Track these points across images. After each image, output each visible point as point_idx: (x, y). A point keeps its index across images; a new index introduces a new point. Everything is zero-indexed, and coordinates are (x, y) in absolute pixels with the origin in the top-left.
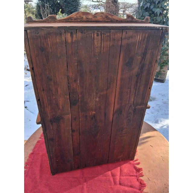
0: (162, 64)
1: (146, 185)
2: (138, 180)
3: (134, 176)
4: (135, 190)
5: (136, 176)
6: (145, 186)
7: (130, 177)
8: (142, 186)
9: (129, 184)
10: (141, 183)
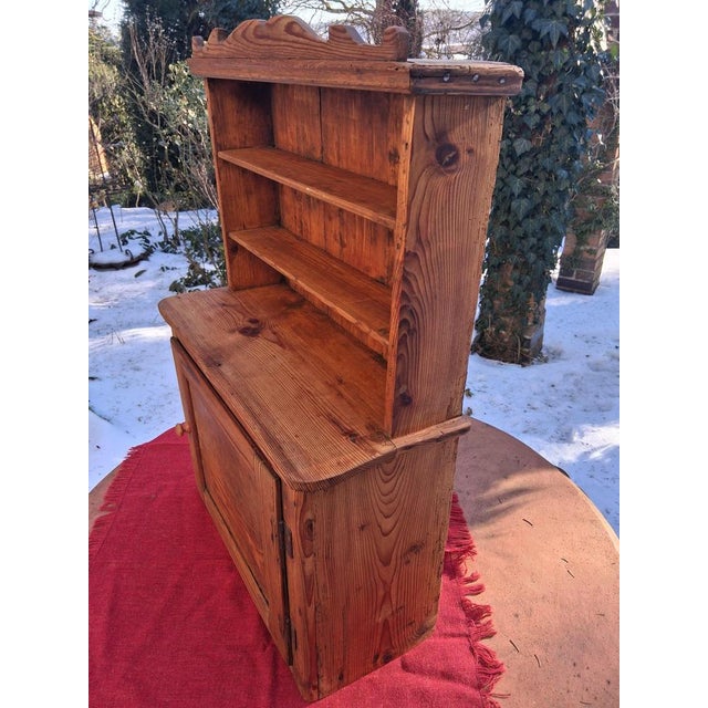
0: (584, 228)
1: (505, 667)
2: (471, 649)
3: (460, 635)
4: (460, 687)
5: (468, 636)
6: (500, 673)
7: (442, 640)
8: (486, 674)
9: (440, 666)
10: (483, 663)
